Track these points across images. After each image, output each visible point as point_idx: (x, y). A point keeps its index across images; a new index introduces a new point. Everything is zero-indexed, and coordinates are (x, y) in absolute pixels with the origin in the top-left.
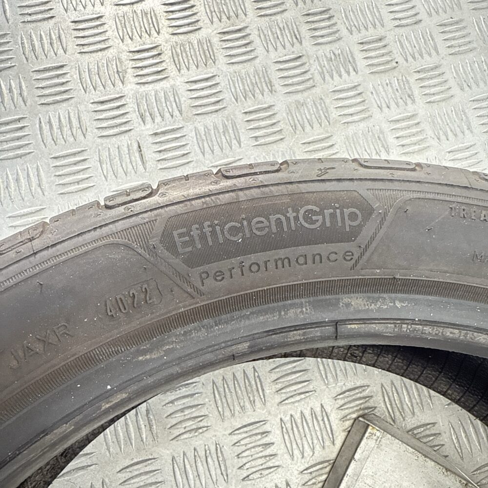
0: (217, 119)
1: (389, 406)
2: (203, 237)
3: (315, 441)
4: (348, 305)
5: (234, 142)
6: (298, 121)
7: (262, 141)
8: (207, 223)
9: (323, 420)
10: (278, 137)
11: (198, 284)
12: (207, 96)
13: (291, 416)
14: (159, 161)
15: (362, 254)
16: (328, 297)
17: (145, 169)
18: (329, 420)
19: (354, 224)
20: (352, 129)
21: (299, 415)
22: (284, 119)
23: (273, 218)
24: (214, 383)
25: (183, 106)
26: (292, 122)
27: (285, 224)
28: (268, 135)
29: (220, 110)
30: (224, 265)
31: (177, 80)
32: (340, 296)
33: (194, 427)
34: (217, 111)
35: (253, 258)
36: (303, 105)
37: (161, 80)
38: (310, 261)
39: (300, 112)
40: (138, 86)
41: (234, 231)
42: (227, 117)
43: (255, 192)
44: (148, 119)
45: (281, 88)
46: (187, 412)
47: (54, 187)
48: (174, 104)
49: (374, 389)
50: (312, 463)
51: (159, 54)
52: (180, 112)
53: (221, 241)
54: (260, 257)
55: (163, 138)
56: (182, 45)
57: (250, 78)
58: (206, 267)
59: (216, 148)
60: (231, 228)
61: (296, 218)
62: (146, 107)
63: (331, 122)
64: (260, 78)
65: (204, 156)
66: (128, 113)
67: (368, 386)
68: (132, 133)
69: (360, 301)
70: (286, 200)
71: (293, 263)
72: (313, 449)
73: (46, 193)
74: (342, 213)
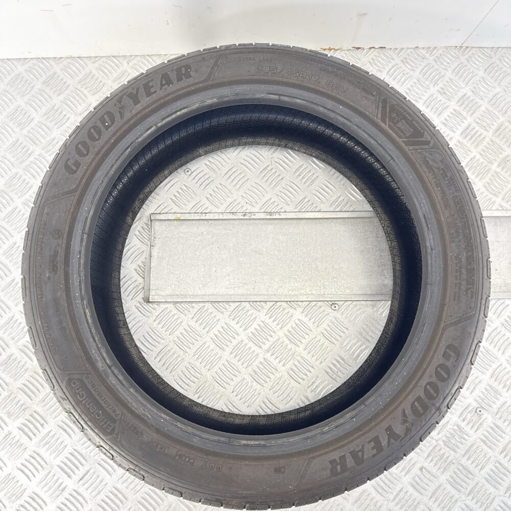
0: (42, 452)
1: (139, 292)
2: (105, 423)
3: (170, 316)
4: (102, 367)
5: (50, 435)
6: (19, 410)
7: (42, 422)
8: (101, 424)
9: (160, 317)
10: (35, 415)
11: (120, 415)
12: (32, 464)
13: (166, 331)
14: (83, 465)
15: (85, 374)
16: (103, 375)
17: (91, 469)
18: (159, 315)
19: (76, 382)
20: (8, 380)
21: (163, 329)
22: (22, 418)
23: (88, 407)
24: (170, 372)
25: (45, 474)
26: (22, 413)
27: (88, 402)
28: (37, 420)
29: (36, 453)
30: (110, 412)
31: (32, 486)
32: (101, 371)
33: (192, 369)
34: (38, 454)
35: (104, 405)
36: (9, 413)
37: (37, 495)
38: (95, 388)
39: (14, 412)
40: (48, 504)
41: (98, 415)
42: (39, 447)
43: (83, 417)
44: (63, 486)
45: (5, 430)
46: (189, 377)
47: (125, 505)
48: (47, 479)
49: (135, 302)
50: (179, 313)
51: (22, 506)
52: (49, 473)
53: (104, 417)
54: (102, 403)
55: (69, 471)
56: (9, 498)
57: (8, 450)
58: (114, 416)
59: (59, 441)
60: (98, 416)
61: (84, 400)
62: (57, 492)
63: (10, 393)
64: (6, 445)
65: (67, 445)
66: (65, 498)
67: (135, 306)
68: (75, 488)
69: (99, 364)
70: (80, 406)
71: (99, 392)
72: (174, 315)
73: (130, 507)
74: (75, 387)
